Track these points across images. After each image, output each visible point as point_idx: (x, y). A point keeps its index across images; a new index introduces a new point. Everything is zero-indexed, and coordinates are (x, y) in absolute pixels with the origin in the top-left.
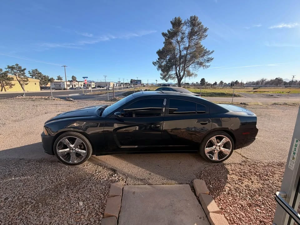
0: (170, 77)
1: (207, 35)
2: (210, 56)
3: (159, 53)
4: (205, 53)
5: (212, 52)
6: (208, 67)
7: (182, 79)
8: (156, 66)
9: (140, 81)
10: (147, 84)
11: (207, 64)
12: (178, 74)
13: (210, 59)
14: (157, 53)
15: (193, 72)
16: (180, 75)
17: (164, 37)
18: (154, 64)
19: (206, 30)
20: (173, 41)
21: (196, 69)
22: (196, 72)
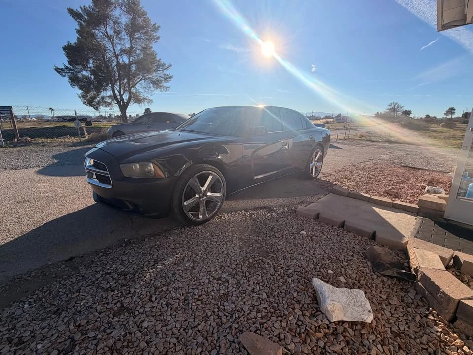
0: (103, 101)
1: (159, 37)
2: (167, 72)
3: (69, 50)
4: (159, 65)
5: (169, 66)
6: (166, 89)
7: (128, 106)
8: (64, 76)
9: (9, 109)
10: (24, 117)
11: (165, 84)
12: (119, 97)
13: (167, 77)
14: (65, 48)
15: (145, 95)
16: (122, 99)
17: (76, 20)
18: (59, 72)
19: (156, 29)
20: (99, 33)
21: (150, 92)
22: (149, 96)
